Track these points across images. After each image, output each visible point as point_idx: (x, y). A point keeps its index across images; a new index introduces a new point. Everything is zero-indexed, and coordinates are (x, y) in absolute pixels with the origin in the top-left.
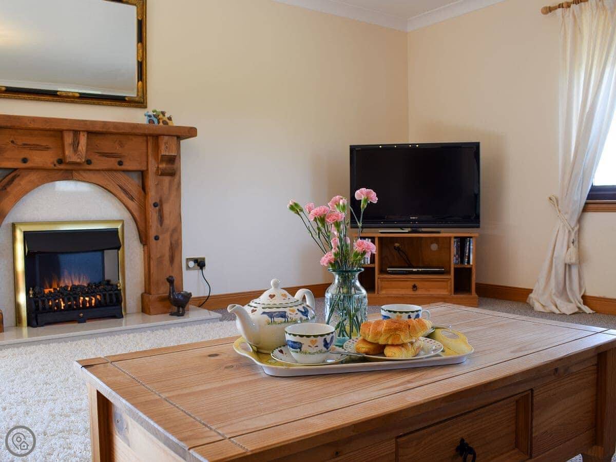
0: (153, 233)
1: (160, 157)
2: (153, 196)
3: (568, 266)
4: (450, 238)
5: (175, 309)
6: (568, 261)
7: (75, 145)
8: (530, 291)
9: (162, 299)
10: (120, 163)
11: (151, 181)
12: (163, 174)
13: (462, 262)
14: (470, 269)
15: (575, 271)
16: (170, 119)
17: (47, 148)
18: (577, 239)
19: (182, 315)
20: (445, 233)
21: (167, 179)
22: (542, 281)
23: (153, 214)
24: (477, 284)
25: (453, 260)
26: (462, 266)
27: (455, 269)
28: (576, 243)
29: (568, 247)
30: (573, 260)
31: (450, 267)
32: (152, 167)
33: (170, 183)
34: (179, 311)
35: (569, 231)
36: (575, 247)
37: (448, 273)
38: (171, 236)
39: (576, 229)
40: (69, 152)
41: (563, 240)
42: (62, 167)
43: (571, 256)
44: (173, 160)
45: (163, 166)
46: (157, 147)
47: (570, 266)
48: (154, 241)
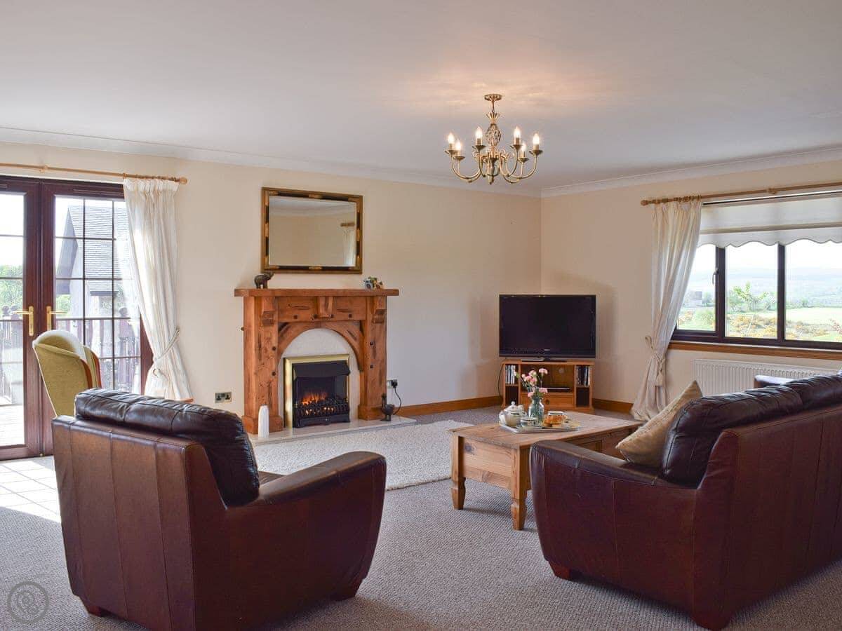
0: (369, 363)
1: (375, 311)
2: (369, 337)
3: (658, 388)
4: (574, 366)
5: (384, 416)
6: (657, 385)
7: (326, 305)
8: (632, 405)
9: (375, 409)
10: (350, 316)
11: (369, 328)
12: (377, 322)
13: (582, 383)
14: (588, 389)
15: (663, 391)
16: (381, 283)
17: (308, 308)
18: (664, 368)
19: (390, 420)
20: (571, 362)
21: (378, 325)
22: (640, 397)
23: (369, 350)
24: (593, 399)
25: (576, 382)
26: (582, 386)
27: (577, 389)
28: (663, 371)
29: (658, 374)
30: (661, 384)
31: (573, 387)
32: (370, 318)
33: (381, 327)
34: (386, 418)
35: (658, 363)
36: (663, 374)
37: (571, 391)
38: (380, 366)
39: (663, 361)
40: (322, 311)
41: (654, 369)
42: (317, 320)
43: (659, 380)
44: (383, 312)
45: (376, 317)
46: (373, 303)
47: (659, 387)
48: (370, 369)
